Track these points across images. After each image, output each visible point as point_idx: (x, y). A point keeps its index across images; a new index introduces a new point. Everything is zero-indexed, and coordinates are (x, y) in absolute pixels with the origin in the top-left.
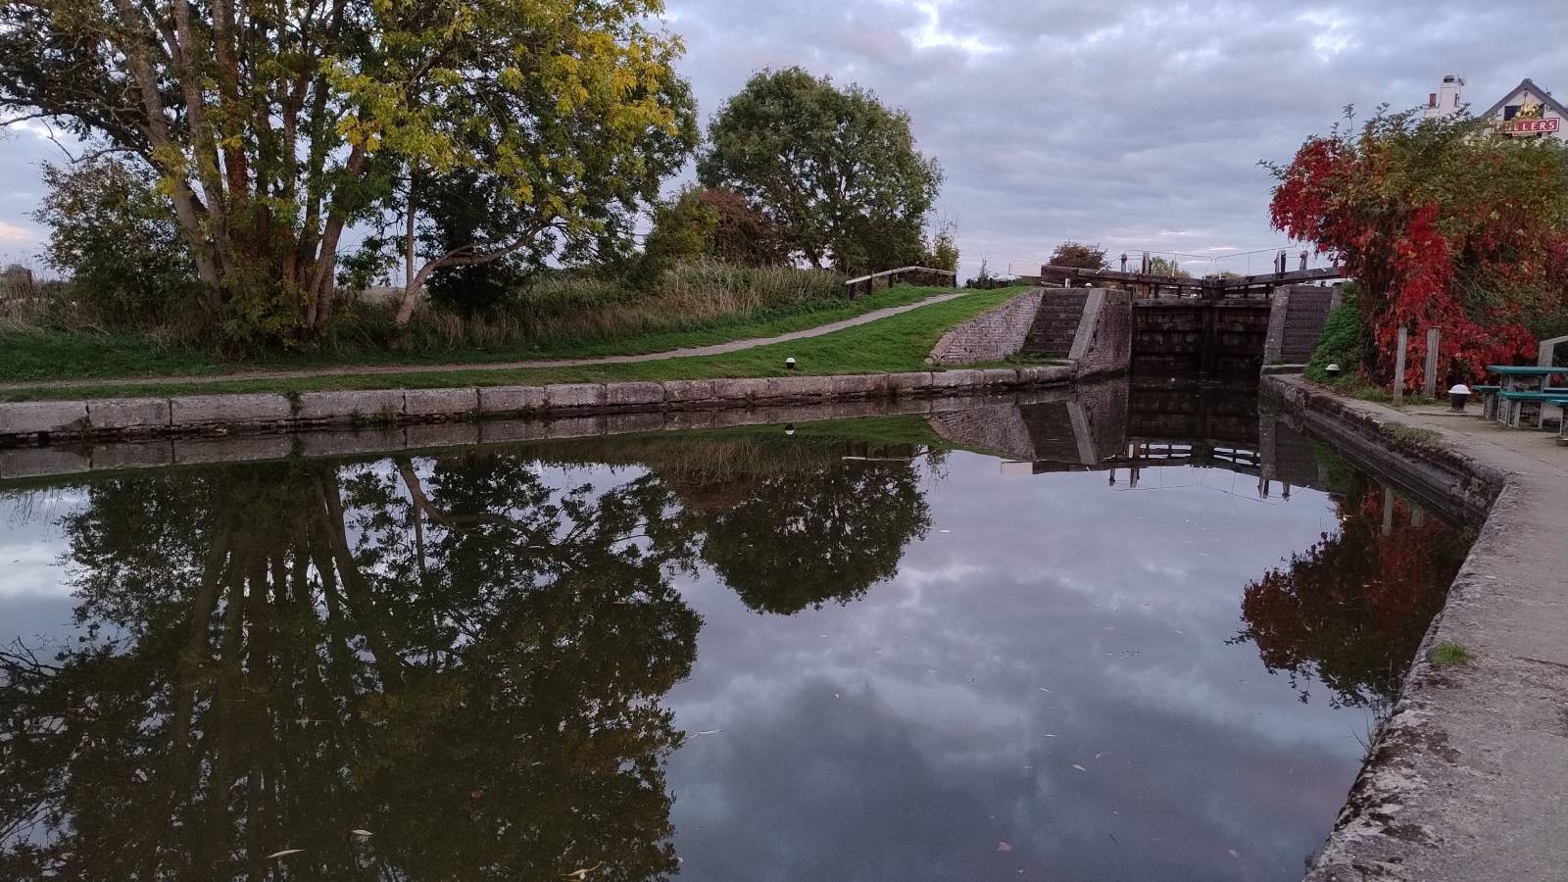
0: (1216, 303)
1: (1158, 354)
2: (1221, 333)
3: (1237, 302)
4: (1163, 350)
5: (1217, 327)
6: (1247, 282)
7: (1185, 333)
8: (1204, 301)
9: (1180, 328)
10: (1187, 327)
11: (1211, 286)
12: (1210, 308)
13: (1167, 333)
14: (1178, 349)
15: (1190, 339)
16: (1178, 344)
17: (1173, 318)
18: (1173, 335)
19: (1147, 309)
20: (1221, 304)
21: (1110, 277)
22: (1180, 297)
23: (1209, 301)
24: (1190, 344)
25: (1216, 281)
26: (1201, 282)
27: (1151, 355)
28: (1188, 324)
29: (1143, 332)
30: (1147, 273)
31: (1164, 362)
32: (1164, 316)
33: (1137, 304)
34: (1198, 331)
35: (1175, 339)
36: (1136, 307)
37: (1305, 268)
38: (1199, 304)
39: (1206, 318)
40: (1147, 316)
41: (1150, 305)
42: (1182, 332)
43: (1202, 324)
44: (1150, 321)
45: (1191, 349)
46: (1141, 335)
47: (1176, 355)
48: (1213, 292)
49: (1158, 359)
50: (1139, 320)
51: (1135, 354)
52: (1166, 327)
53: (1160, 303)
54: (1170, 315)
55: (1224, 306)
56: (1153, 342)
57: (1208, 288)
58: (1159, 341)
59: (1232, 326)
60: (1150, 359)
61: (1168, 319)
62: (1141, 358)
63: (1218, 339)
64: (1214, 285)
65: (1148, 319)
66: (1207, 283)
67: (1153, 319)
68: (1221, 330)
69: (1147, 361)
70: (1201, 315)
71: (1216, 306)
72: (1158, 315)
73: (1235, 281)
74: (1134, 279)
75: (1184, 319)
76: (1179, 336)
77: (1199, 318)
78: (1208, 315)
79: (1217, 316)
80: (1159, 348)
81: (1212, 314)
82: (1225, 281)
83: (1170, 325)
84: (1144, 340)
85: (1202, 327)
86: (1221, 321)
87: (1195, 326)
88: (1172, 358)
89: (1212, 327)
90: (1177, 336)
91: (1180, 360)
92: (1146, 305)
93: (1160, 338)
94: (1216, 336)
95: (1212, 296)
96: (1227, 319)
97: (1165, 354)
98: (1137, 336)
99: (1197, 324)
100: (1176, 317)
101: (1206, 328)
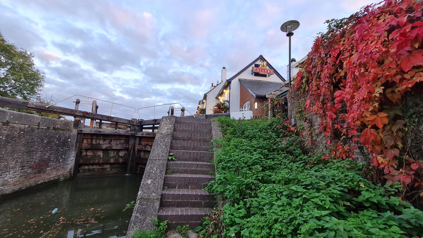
0: (137, 134)
1: (98, 164)
2: (140, 151)
3: (149, 134)
4: (101, 161)
5: (137, 147)
6: (153, 122)
7: (118, 151)
8: (130, 132)
9: (114, 148)
10: (119, 148)
11: (135, 124)
12: (134, 137)
13: (106, 151)
14: (112, 161)
15: (122, 154)
16: (113, 157)
17: (111, 141)
18: (110, 152)
19: (92, 135)
20: (139, 134)
21: (59, 111)
22: (116, 129)
23: (133, 132)
24: (121, 157)
25: (138, 122)
26: (129, 121)
27: (93, 164)
28: (120, 145)
29: (87, 150)
30: (94, 112)
31: (103, 169)
32: (104, 140)
33: (81, 131)
34: (127, 149)
35: (112, 154)
36: (80, 133)
37: (183, 115)
38: (127, 134)
39: (131, 142)
40: (92, 139)
41: (92, 132)
42: (116, 150)
43: (129, 145)
44: (94, 142)
45: (121, 160)
46: (86, 152)
47: (111, 164)
48: (136, 127)
49: (98, 167)
50: (85, 141)
51: (78, 165)
52: (104, 147)
53: (100, 132)
54: (108, 139)
55: (141, 136)
56: (95, 156)
57: (133, 125)
58: (99, 156)
59: (145, 147)
60: (91, 167)
61: (107, 142)
62: (83, 168)
63: (138, 154)
64: (137, 124)
65: (92, 141)
66: (133, 122)
67: (96, 142)
68: (139, 149)
69: (89, 169)
70: (129, 140)
71: (137, 135)
72: (100, 139)
73: (148, 122)
74: (81, 114)
75: (118, 142)
76: (114, 153)
77: (127, 142)
78: (133, 140)
79: (137, 141)
80: (99, 160)
81: (135, 140)
82: (142, 121)
83: (108, 146)
84: (87, 155)
85: (129, 148)
86: (140, 144)
87: (125, 147)
88: (108, 166)
89: (134, 147)
90: (113, 152)
91: (114, 168)
92: (90, 133)
93: (101, 154)
94: (136, 153)
95: (135, 130)
96: (143, 143)
97: (103, 164)
98: (81, 153)
99: (126, 145)
100: (113, 141)
101: (132, 147)
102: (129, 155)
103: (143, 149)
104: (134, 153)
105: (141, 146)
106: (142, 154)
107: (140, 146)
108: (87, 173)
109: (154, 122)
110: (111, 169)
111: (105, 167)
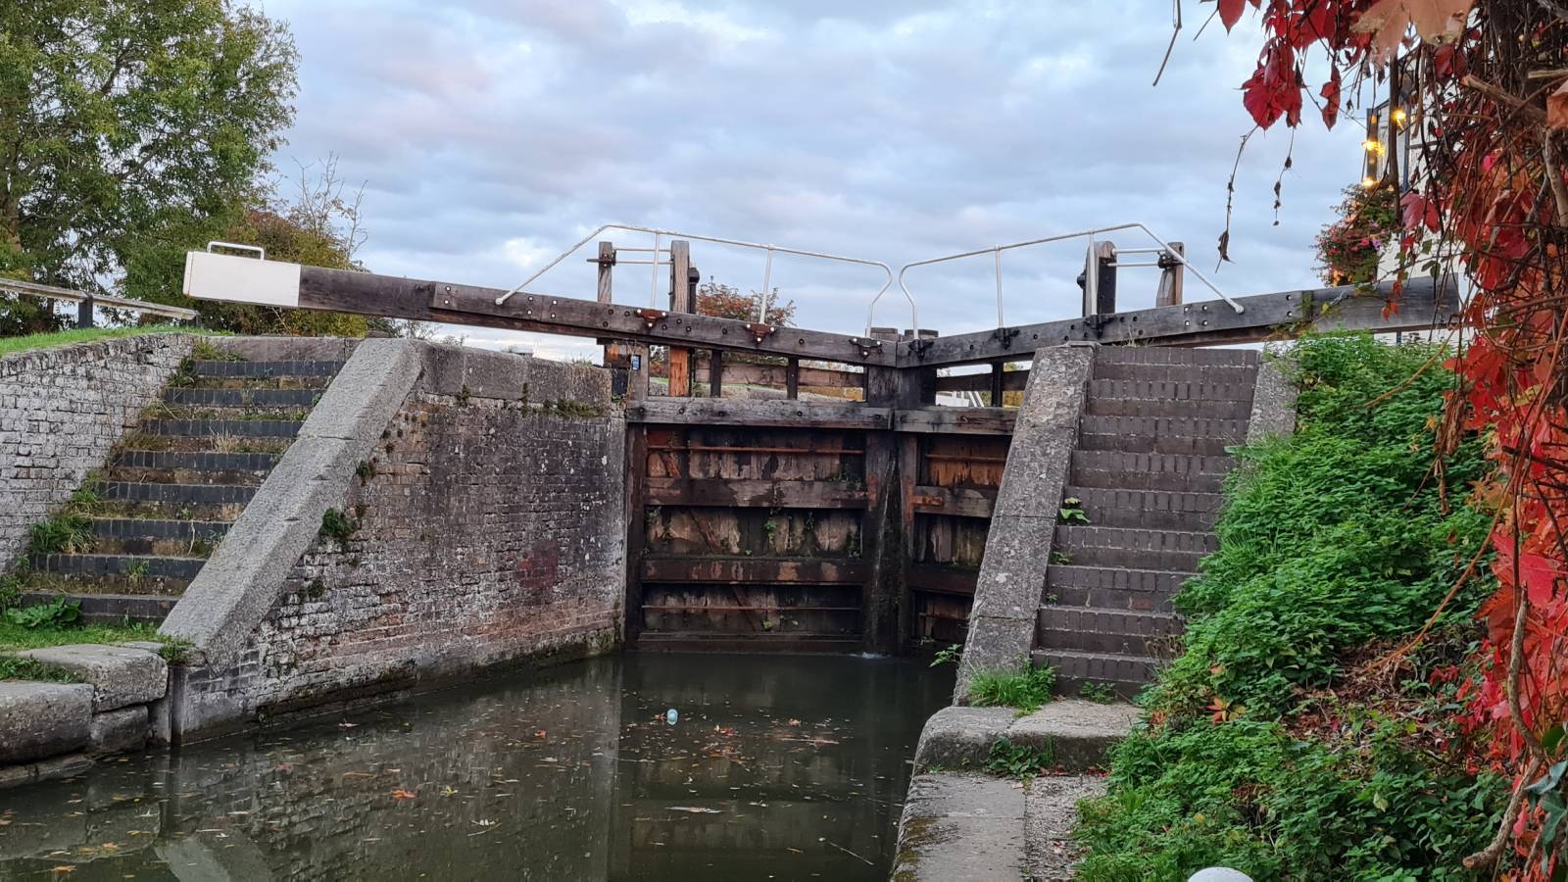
0: (903, 420)
1: (724, 589)
2: (926, 521)
3: (966, 417)
4: (738, 574)
5: (912, 499)
6: (996, 349)
7: (813, 517)
8: (868, 412)
9: (793, 502)
10: (815, 498)
11: (890, 361)
12: (890, 437)
13: (753, 516)
14: (788, 573)
15: (830, 536)
16: (790, 554)
17: (772, 466)
18: (771, 524)
19: (684, 431)
20: (919, 422)
21: (545, 316)
22: (793, 394)
23: (884, 412)
24: (829, 555)
25: (904, 345)
26: (858, 344)
27: (699, 589)
28: (818, 486)
29: (668, 511)
30: (682, 308)
31: (748, 616)
32: (742, 459)
33: (641, 411)
34: (854, 512)
35: (782, 535)
36: (638, 425)
38: (853, 422)
39: (878, 468)
40: (685, 455)
41: (688, 418)
42: (802, 513)
43: (864, 488)
44: (695, 473)
45: (831, 572)
46: (666, 521)
47: (782, 591)
48: (898, 381)
49: (723, 605)
50: (657, 468)
51: (640, 589)
52: (744, 497)
53: (722, 414)
54: (758, 454)
55: (929, 430)
56: (705, 546)
57: (882, 369)
58: (725, 543)
59: (957, 497)
60: (693, 603)
61: (753, 468)
62: (658, 603)
63: (916, 543)
64: (898, 358)
65: (685, 466)
66: (879, 350)
67: (703, 467)
68: (923, 510)
69: (685, 613)
70: (862, 458)
71: (907, 428)
72: (720, 454)
73: (961, 345)
74: (633, 326)
75: (808, 470)
76: (791, 529)
77: (854, 468)
78: (883, 457)
79: (910, 463)
80: (726, 567)
81: (895, 454)
82: (930, 344)
83: (763, 488)
84: (668, 540)
85: (865, 501)
86: (924, 479)
87: (844, 496)
88: (770, 603)
89: (895, 497)
90: (785, 527)
91: (797, 614)
92: (680, 420)
93: (729, 532)
94: (909, 532)
95: (892, 395)
96: (944, 474)
97: (747, 589)
98: (646, 527)
99: (851, 488)
100: (782, 462)
101: (880, 503)
102: (871, 543)
103: (949, 509)
104: (895, 535)
105: (932, 491)
106: (940, 538)
107: (924, 493)
108: (681, 635)
109: (997, 344)
110: (786, 616)
111: (754, 605)
